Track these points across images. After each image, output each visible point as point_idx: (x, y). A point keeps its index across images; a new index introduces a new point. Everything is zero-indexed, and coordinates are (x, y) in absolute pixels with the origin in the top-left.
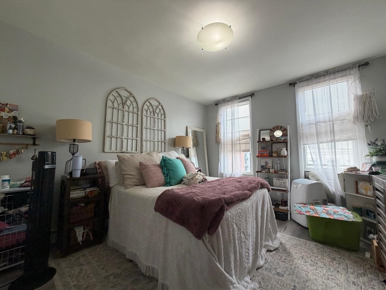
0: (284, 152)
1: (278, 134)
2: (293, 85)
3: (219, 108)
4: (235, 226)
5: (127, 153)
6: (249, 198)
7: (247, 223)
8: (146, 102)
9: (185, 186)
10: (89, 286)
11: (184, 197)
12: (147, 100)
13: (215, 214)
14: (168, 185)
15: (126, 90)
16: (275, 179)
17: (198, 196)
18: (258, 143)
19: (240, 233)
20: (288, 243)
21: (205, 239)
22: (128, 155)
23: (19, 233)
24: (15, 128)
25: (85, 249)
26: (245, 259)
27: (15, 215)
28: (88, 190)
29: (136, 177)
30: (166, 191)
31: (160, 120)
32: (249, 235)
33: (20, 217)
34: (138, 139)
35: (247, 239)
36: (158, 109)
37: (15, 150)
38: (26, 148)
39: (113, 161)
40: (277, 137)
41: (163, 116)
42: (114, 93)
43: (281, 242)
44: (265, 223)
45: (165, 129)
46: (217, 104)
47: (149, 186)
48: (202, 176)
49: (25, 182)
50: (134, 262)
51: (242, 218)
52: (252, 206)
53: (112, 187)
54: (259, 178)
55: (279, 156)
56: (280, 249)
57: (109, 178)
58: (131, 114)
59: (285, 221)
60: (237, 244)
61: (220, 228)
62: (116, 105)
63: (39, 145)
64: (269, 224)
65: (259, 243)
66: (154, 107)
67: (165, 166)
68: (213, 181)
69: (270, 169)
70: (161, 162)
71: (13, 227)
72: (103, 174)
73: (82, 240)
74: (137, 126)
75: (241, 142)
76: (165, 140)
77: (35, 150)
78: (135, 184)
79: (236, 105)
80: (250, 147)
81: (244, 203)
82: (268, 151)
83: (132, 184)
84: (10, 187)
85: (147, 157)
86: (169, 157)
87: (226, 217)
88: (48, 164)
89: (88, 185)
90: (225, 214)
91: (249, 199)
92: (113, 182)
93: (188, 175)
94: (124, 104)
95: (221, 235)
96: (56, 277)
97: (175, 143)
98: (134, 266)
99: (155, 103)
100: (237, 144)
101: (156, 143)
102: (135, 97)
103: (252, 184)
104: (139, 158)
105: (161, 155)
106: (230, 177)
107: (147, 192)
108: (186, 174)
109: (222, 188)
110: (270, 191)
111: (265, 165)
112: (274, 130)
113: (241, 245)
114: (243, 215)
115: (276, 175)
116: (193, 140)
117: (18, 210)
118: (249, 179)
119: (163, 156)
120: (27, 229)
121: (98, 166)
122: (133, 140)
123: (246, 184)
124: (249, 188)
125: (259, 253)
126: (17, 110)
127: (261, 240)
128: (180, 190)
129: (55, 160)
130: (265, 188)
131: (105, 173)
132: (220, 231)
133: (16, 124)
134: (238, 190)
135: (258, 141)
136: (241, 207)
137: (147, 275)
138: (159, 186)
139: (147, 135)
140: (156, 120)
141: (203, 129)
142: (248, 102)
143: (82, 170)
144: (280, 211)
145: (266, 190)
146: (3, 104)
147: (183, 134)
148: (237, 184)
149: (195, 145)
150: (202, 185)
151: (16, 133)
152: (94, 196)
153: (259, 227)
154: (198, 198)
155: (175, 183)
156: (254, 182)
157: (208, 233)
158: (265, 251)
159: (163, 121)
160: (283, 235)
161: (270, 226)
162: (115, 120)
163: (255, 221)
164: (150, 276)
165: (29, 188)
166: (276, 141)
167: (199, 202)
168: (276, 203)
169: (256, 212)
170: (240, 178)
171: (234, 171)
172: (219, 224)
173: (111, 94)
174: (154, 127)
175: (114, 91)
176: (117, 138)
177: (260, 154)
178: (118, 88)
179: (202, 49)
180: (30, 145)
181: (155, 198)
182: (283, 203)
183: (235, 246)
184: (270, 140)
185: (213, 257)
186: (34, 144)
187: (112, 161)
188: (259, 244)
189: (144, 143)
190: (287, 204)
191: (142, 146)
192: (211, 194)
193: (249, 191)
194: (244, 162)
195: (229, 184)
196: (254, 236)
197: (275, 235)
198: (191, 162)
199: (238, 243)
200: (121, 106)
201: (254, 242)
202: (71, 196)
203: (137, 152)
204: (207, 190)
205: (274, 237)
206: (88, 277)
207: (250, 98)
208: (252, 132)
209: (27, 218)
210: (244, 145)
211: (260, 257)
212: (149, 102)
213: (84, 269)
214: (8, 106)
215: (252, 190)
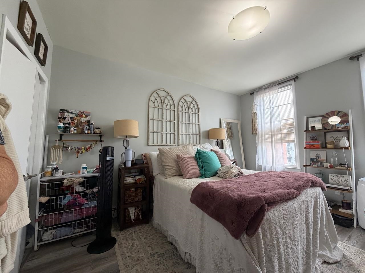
0: (344, 142)
1: (334, 120)
2: (356, 59)
3: (255, 97)
4: (278, 229)
5: (167, 146)
6: (295, 197)
7: (294, 227)
8: (181, 99)
9: (220, 178)
10: (139, 259)
11: (219, 192)
12: (182, 98)
13: (254, 214)
14: (203, 177)
15: (163, 90)
16: (332, 175)
17: (234, 191)
18: (305, 133)
19: (286, 237)
20: (355, 258)
21: (242, 239)
22: (167, 148)
23: (93, 207)
24: (89, 129)
25: (136, 226)
26: (293, 268)
27: (90, 194)
28: (137, 178)
29: (174, 168)
30: (201, 184)
31: (194, 115)
32: (298, 242)
33: (93, 195)
34: (175, 133)
35: (295, 246)
36: (192, 104)
37: (89, 145)
38: (96, 144)
39: (156, 153)
40: (333, 125)
41: (197, 111)
42: (155, 95)
43: (344, 255)
44: (319, 228)
45: (199, 123)
46: (252, 93)
47: (185, 176)
48: (237, 170)
49: (96, 169)
50: (175, 246)
51: (288, 220)
52: (301, 207)
53: (155, 176)
54: (307, 173)
55: (337, 147)
56: (342, 262)
57: (152, 168)
58: (168, 111)
59: (348, 227)
60: (282, 250)
61: (260, 230)
62: (156, 105)
63: (103, 141)
64: (325, 229)
65: (312, 251)
66: (189, 103)
67: (199, 158)
68: (250, 175)
69: (324, 163)
70: (196, 155)
71: (90, 202)
72: (148, 165)
73: (133, 218)
74: (174, 121)
75: (283, 132)
76: (199, 133)
77: (101, 145)
78: (173, 174)
79: (275, 91)
80: (294, 137)
81: (290, 204)
82: (320, 142)
83: (171, 174)
84: (87, 173)
85: (183, 149)
86: (203, 150)
87: (266, 218)
88: (109, 157)
89: (137, 174)
90: (266, 215)
91: (295, 199)
92: (156, 172)
93: (223, 167)
94: (162, 103)
95: (262, 238)
96: (116, 246)
97: (209, 135)
98: (174, 249)
99: (189, 99)
100: (277, 134)
101: (191, 136)
102: (172, 96)
103: (299, 181)
104: (176, 151)
105: (196, 148)
106: (270, 171)
107: (183, 183)
108: (221, 167)
109: (261, 184)
110: (325, 190)
111: (316, 158)
112: (328, 116)
113: (287, 252)
114: (288, 217)
115: (333, 170)
116: (227, 131)
117: (92, 190)
118: (294, 174)
119: (197, 149)
120: (97, 205)
121: (144, 157)
122: (171, 134)
123: (291, 181)
124: (295, 186)
125: (311, 263)
126: (90, 116)
127: (315, 248)
128: (214, 184)
129: (114, 153)
130: (318, 186)
131: (150, 164)
132: (261, 233)
133: (89, 126)
134: (281, 188)
135: (305, 130)
136: (286, 208)
137: (186, 261)
138: (195, 177)
139: (183, 129)
140: (191, 115)
141: (238, 120)
142: (291, 87)
143: (132, 161)
144: (339, 214)
145: (320, 189)
146: (82, 112)
147: (217, 126)
148: (280, 181)
149: (229, 136)
150: (238, 180)
151: (89, 133)
152: (141, 183)
153: (311, 232)
154: (234, 194)
155: (210, 176)
156: (301, 179)
157: (247, 234)
158: (321, 262)
159: (197, 115)
160: (346, 246)
161: (326, 233)
162: (156, 117)
163: (305, 225)
164: (188, 262)
165: (98, 174)
166: (331, 129)
167: (236, 199)
168: (333, 204)
169: (306, 215)
170: (283, 173)
171: (275, 163)
172: (259, 225)
173: (152, 95)
174: (189, 121)
175: (154, 93)
176: (158, 133)
177: (308, 146)
178: (157, 90)
179: (234, 39)
180: (98, 141)
181: (190, 189)
182: (345, 205)
183: (279, 252)
184: (322, 129)
185: (253, 261)
186: (101, 141)
187: (154, 153)
188: (312, 253)
189: (181, 136)
190: (351, 207)
191: (179, 139)
192: (249, 191)
193: (295, 189)
194: (287, 153)
195: (269, 179)
196: (304, 242)
197: (334, 244)
198: (226, 154)
199: (283, 248)
200: (160, 105)
201: (305, 250)
202: (125, 182)
203: (174, 145)
204: (244, 185)
205: (332, 247)
206: (138, 251)
207: (293, 82)
208: (296, 121)
209: (97, 196)
210: (286, 135)
211: (313, 268)
212: (184, 99)
213: (136, 243)
214: (85, 113)
215: (300, 189)
